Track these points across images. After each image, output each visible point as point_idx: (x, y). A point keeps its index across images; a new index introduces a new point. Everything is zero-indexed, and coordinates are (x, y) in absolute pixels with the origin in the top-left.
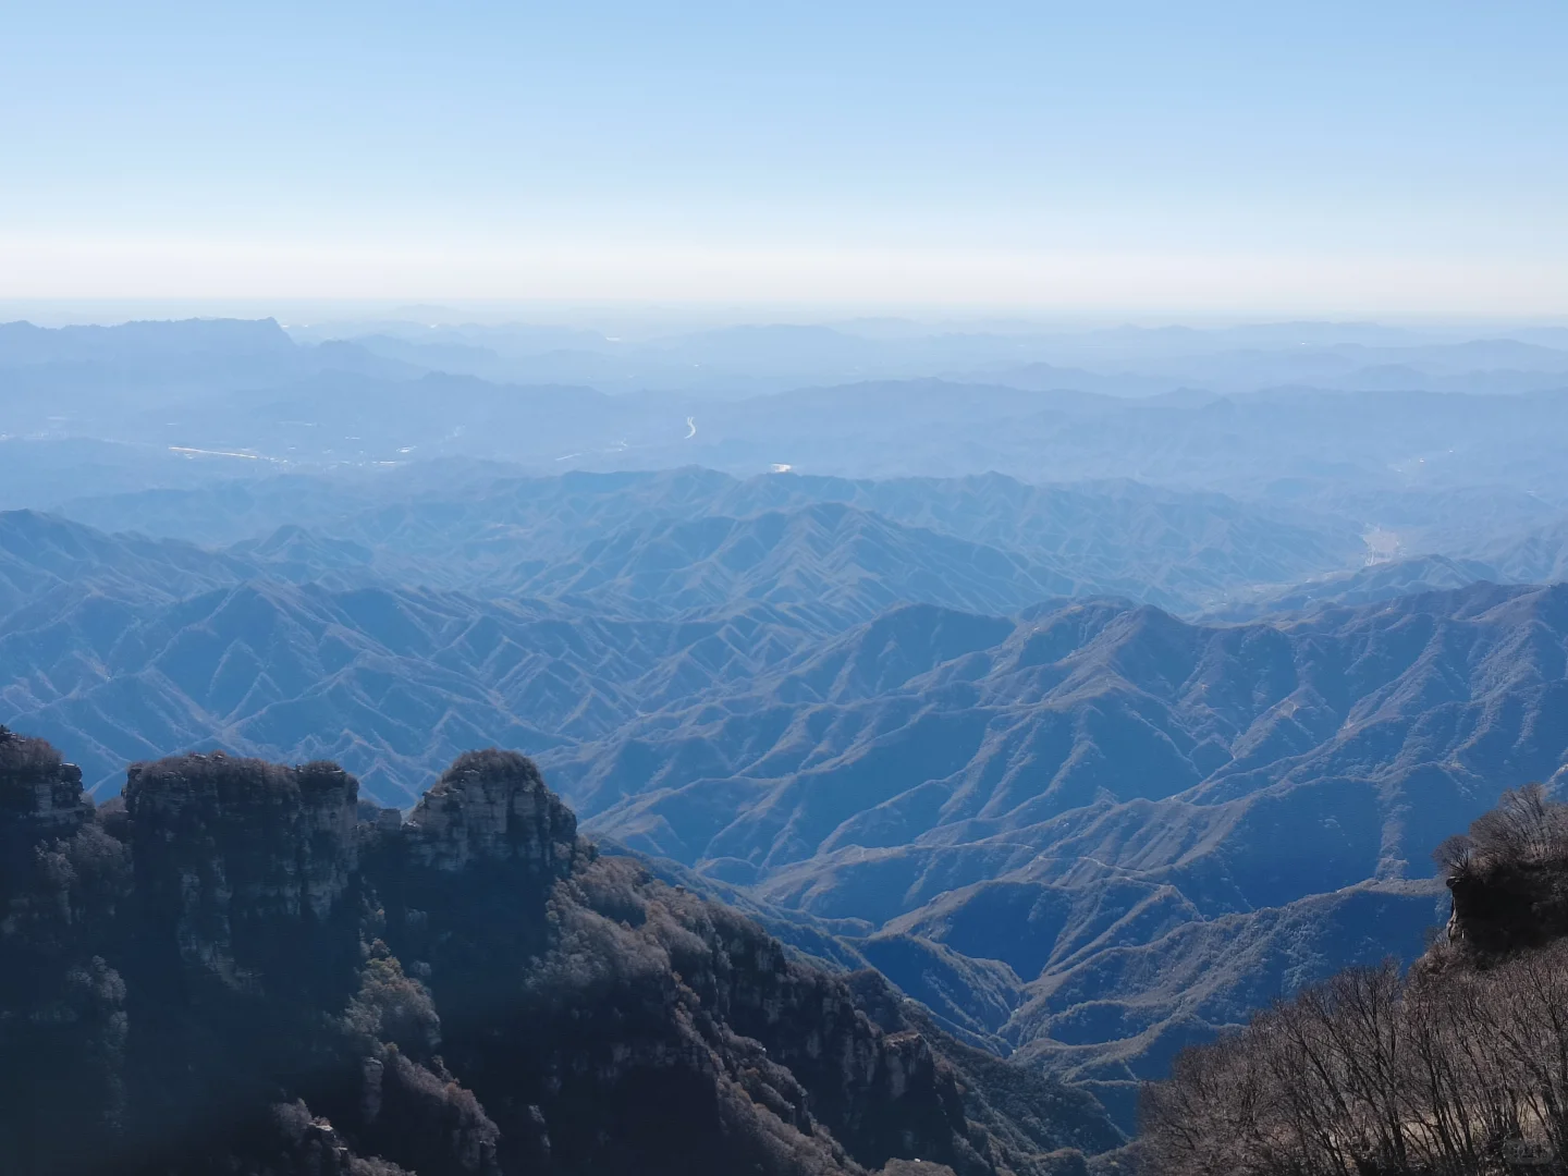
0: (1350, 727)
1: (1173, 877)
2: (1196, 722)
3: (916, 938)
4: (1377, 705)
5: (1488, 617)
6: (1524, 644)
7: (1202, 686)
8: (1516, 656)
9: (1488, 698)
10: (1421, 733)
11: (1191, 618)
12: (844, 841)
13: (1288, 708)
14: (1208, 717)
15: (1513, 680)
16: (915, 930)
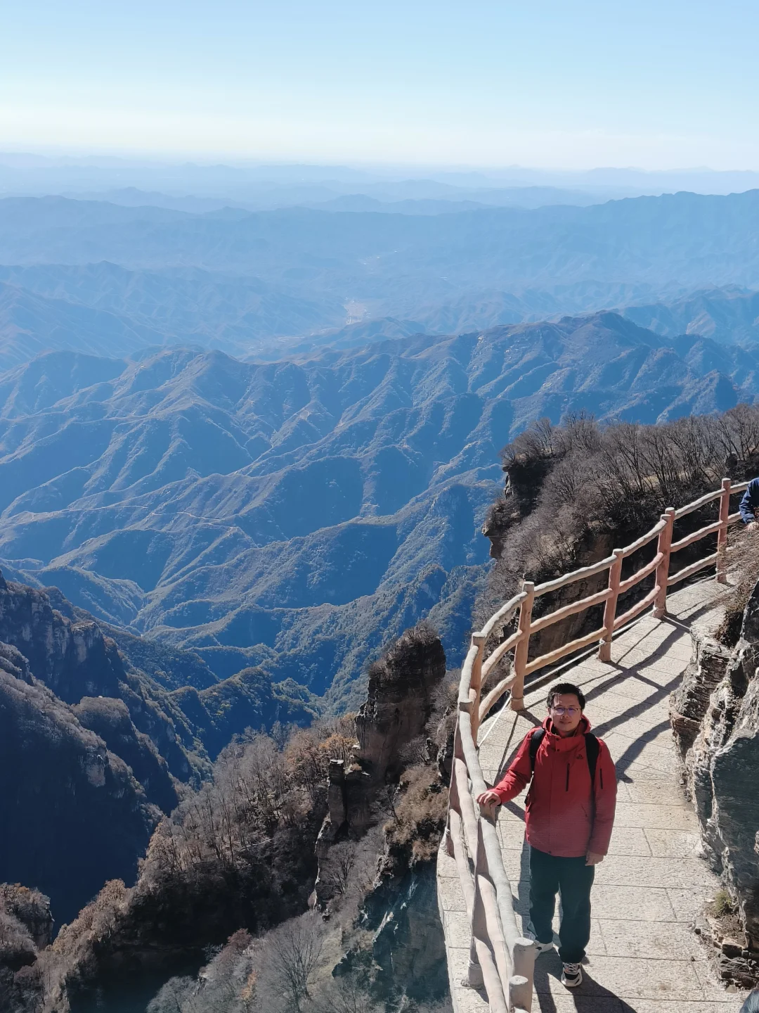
0: (342, 426)
1: (238, 521)
2: (248, 425)
3: (74, 568)
4: (358, 412)
5: (423, 355)
6: (443, 372)
7: (251, 402)
8: (439, 379)
9: (423, 405)
10: (385, 427)
11: (241, 358)
12: (20, 509)
13: (305, 414)
14: (256, 421)
15: (438, 394)
16: (72, 563)
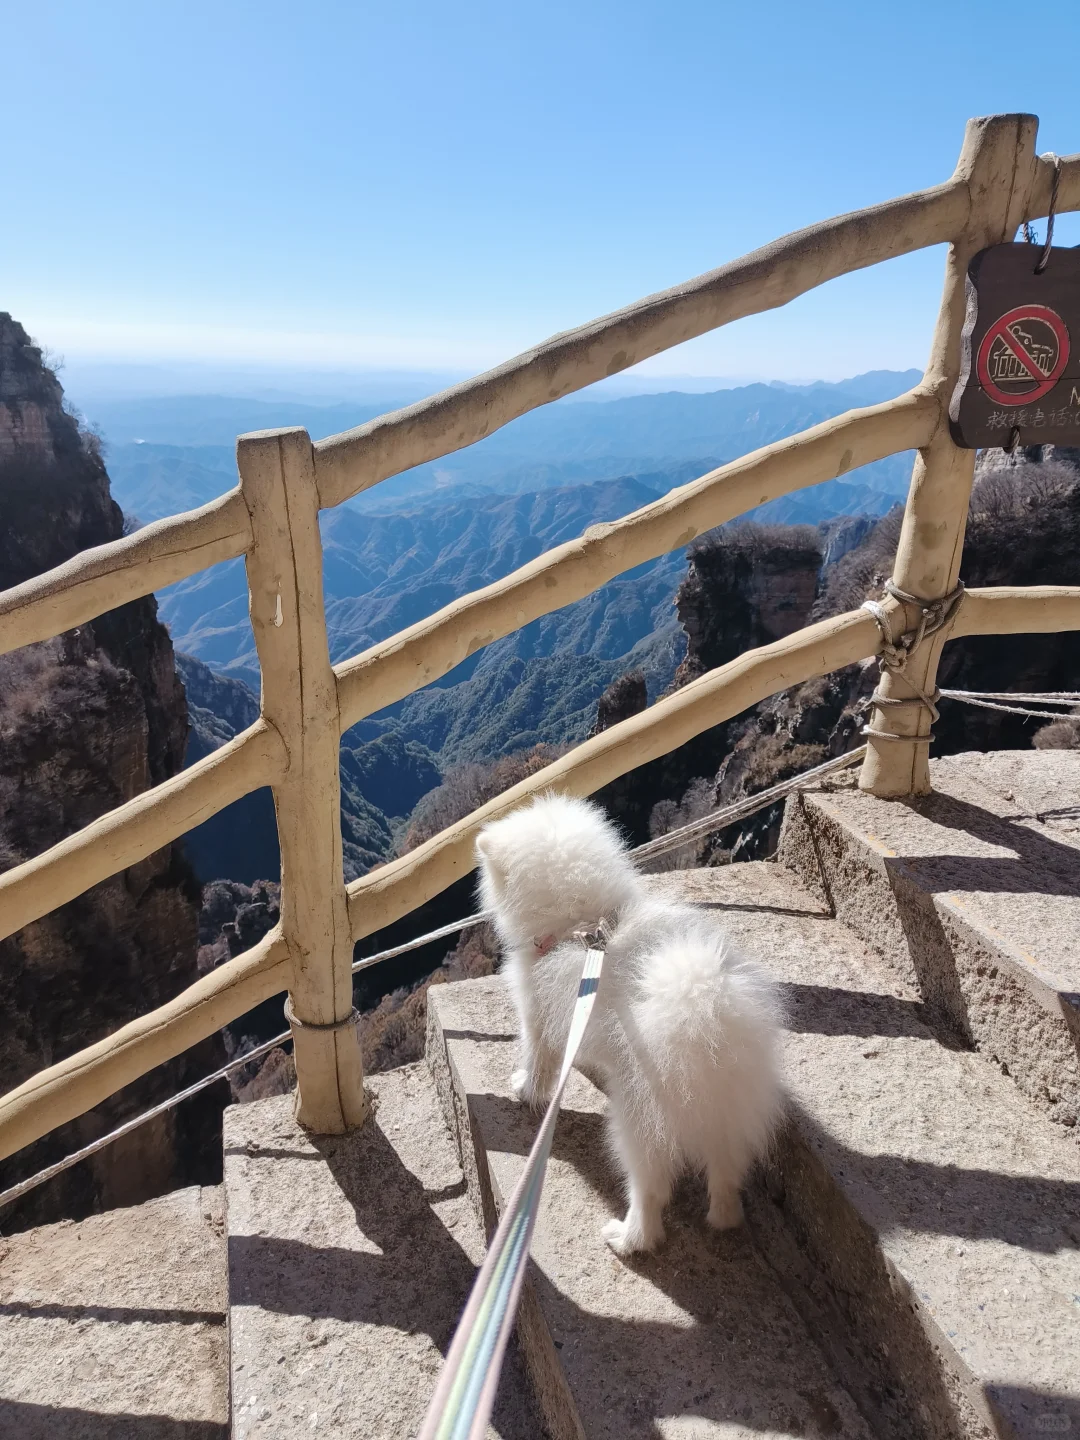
0: (440, 561)
1: (367, 631)
2: (371, 562)
3: (248, 667)
4: (450, 551)
5: (496, 510)
6: (512, 521)
7: (372, 545)
8: (509, 526)
9: (498, 545)
10: (472, 562)
11: (363, 512)
12: (203, 626)
13: (412, 553)
14: (376, 559)
15: (508, 537)
16: (245, 664)
